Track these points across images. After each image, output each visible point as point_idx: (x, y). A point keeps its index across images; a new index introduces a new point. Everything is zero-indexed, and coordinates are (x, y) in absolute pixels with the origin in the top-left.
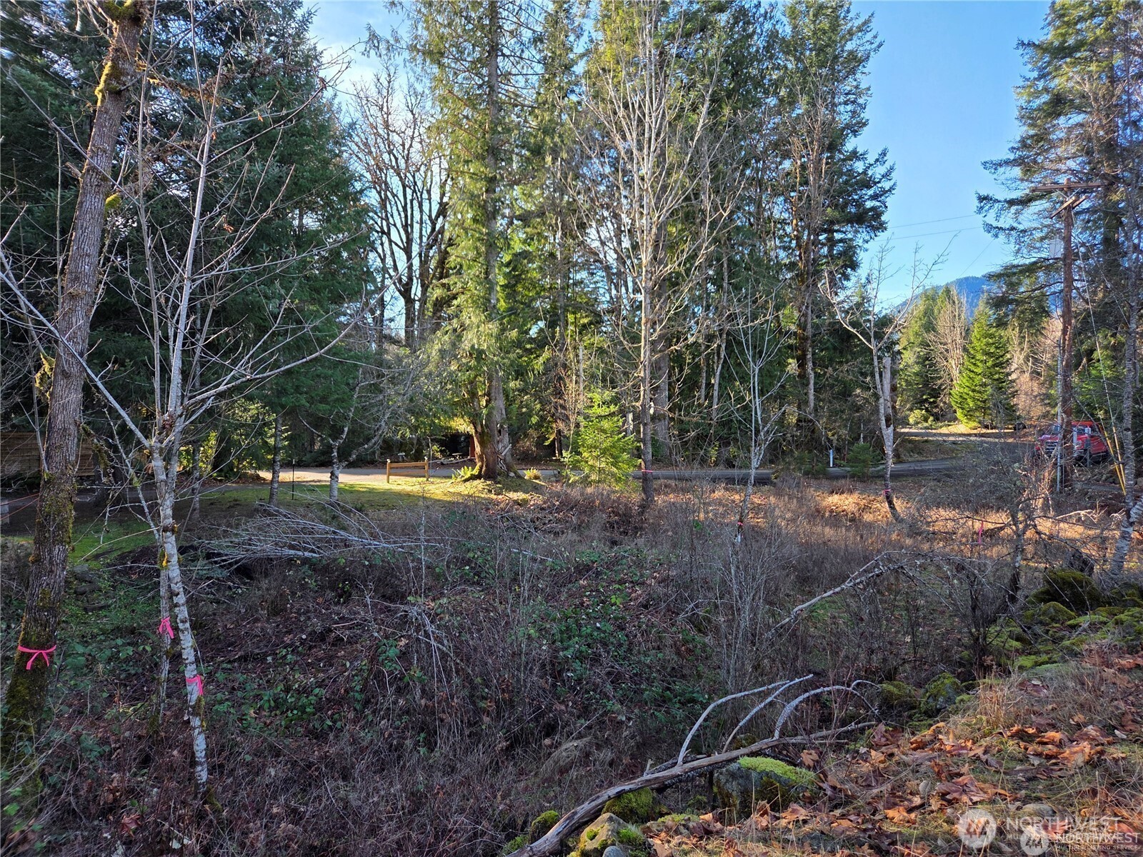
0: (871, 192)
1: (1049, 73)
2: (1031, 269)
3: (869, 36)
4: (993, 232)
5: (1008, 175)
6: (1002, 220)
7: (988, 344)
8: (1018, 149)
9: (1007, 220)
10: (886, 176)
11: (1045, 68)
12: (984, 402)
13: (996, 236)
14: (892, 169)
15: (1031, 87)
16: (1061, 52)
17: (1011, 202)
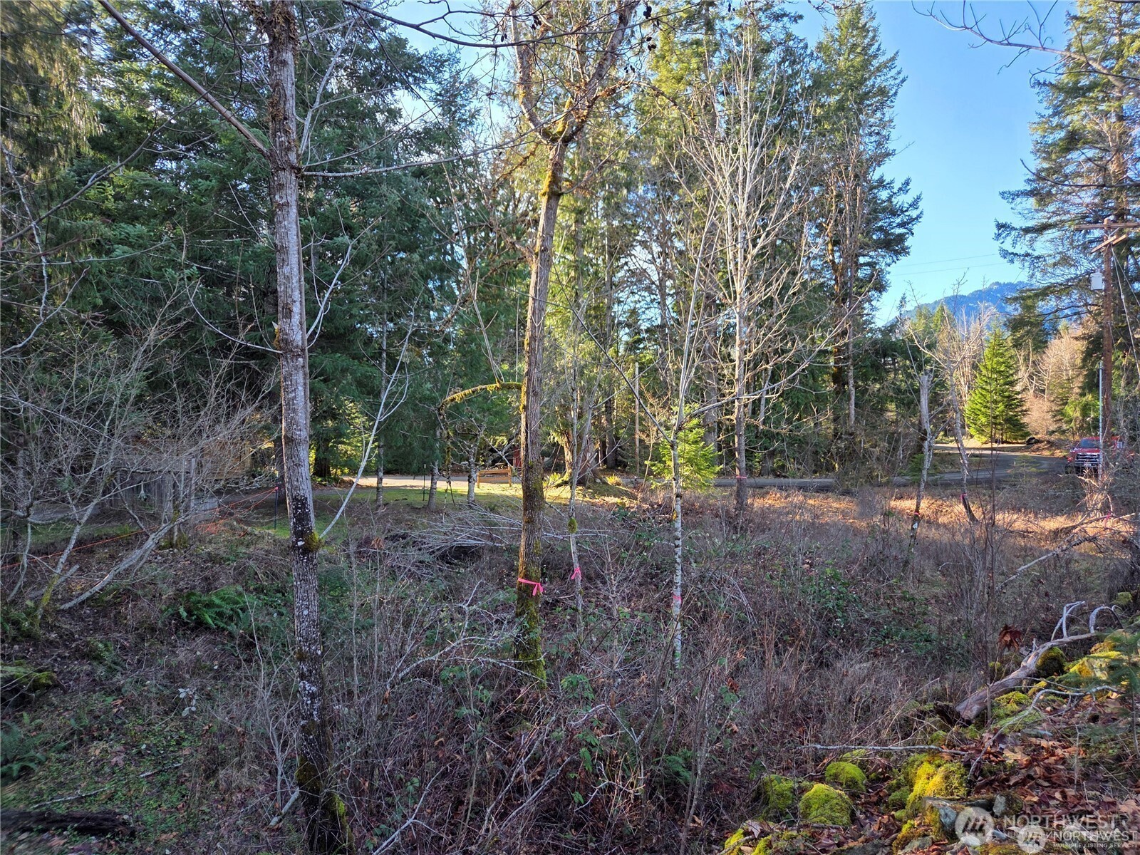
0: (898, 220)
1: (1062, 112)
2: (1044, 293)
3: (893, 72)
4: (1009, 257)
5: (1024, 205)
6: (1018, 246)
7: (999, 363)
8: (1034, 181)
9: (1021, 248)
10: (914, 205)
11: (1059, 106)
12: (995, 418)
13: (1012, 261)
14: (919, 198)
15: (1046, 123)
16: (1076, 92)
17: (1027, 231)
